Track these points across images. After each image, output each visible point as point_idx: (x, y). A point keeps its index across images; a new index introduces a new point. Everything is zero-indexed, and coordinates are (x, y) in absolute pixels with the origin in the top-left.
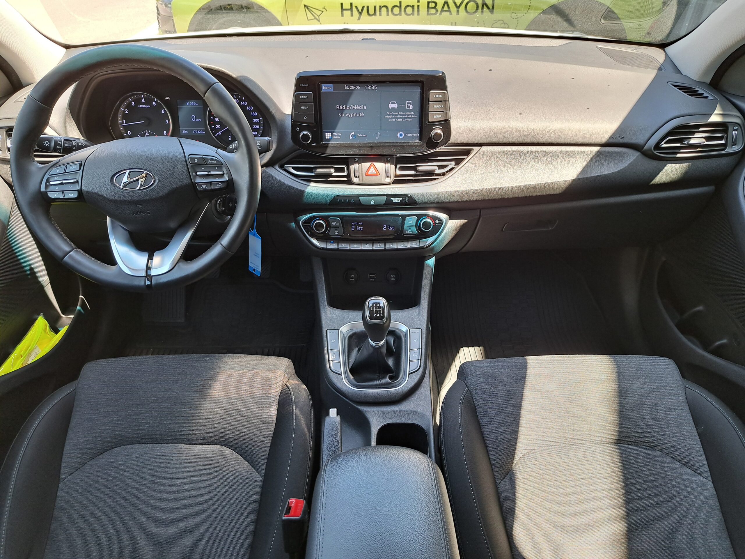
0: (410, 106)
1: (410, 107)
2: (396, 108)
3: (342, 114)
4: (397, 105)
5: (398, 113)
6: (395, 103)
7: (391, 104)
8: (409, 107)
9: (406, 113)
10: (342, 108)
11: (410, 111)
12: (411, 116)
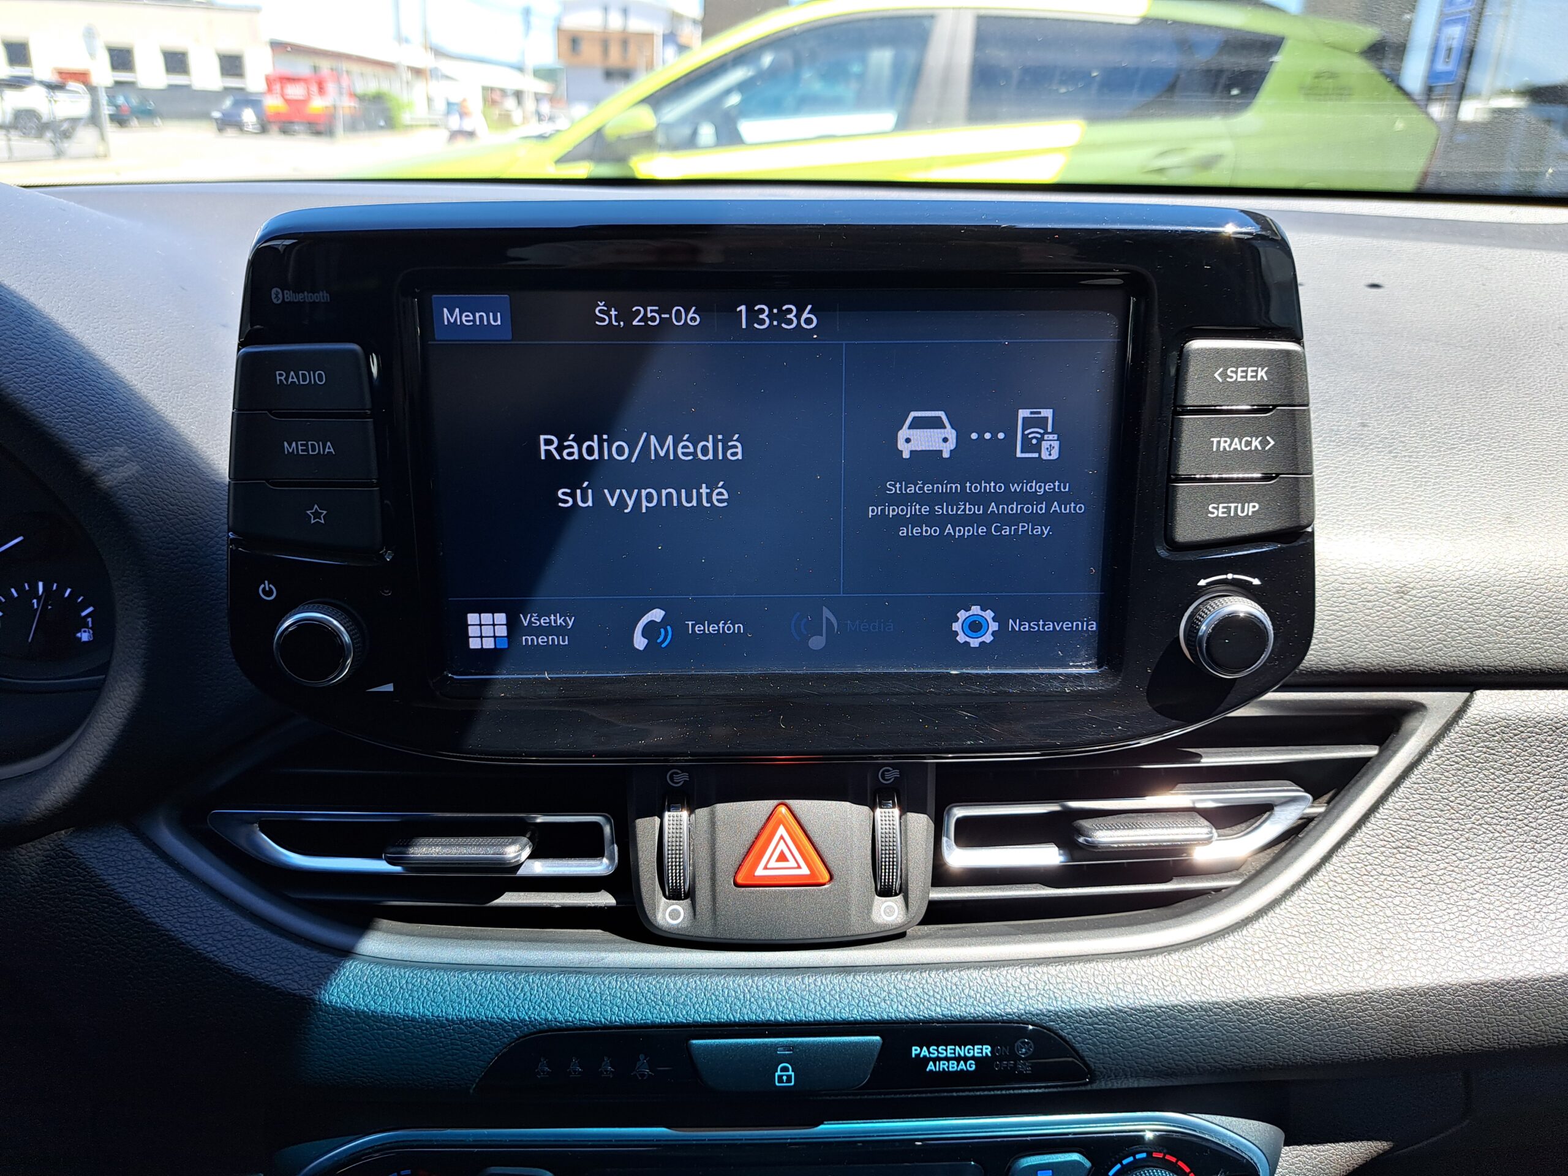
0: (1040, 440)
1: (1045, 445)
2: (946, 455)
3: (578, 492)
4: (950, 433)
5: (955, 487)
6: (936, 424)
7: (909, 428)
8: (1037, 448)
9: (1015, 488)
10: (575, 450)
11: (1042, 470)
12: (1048, 508)
